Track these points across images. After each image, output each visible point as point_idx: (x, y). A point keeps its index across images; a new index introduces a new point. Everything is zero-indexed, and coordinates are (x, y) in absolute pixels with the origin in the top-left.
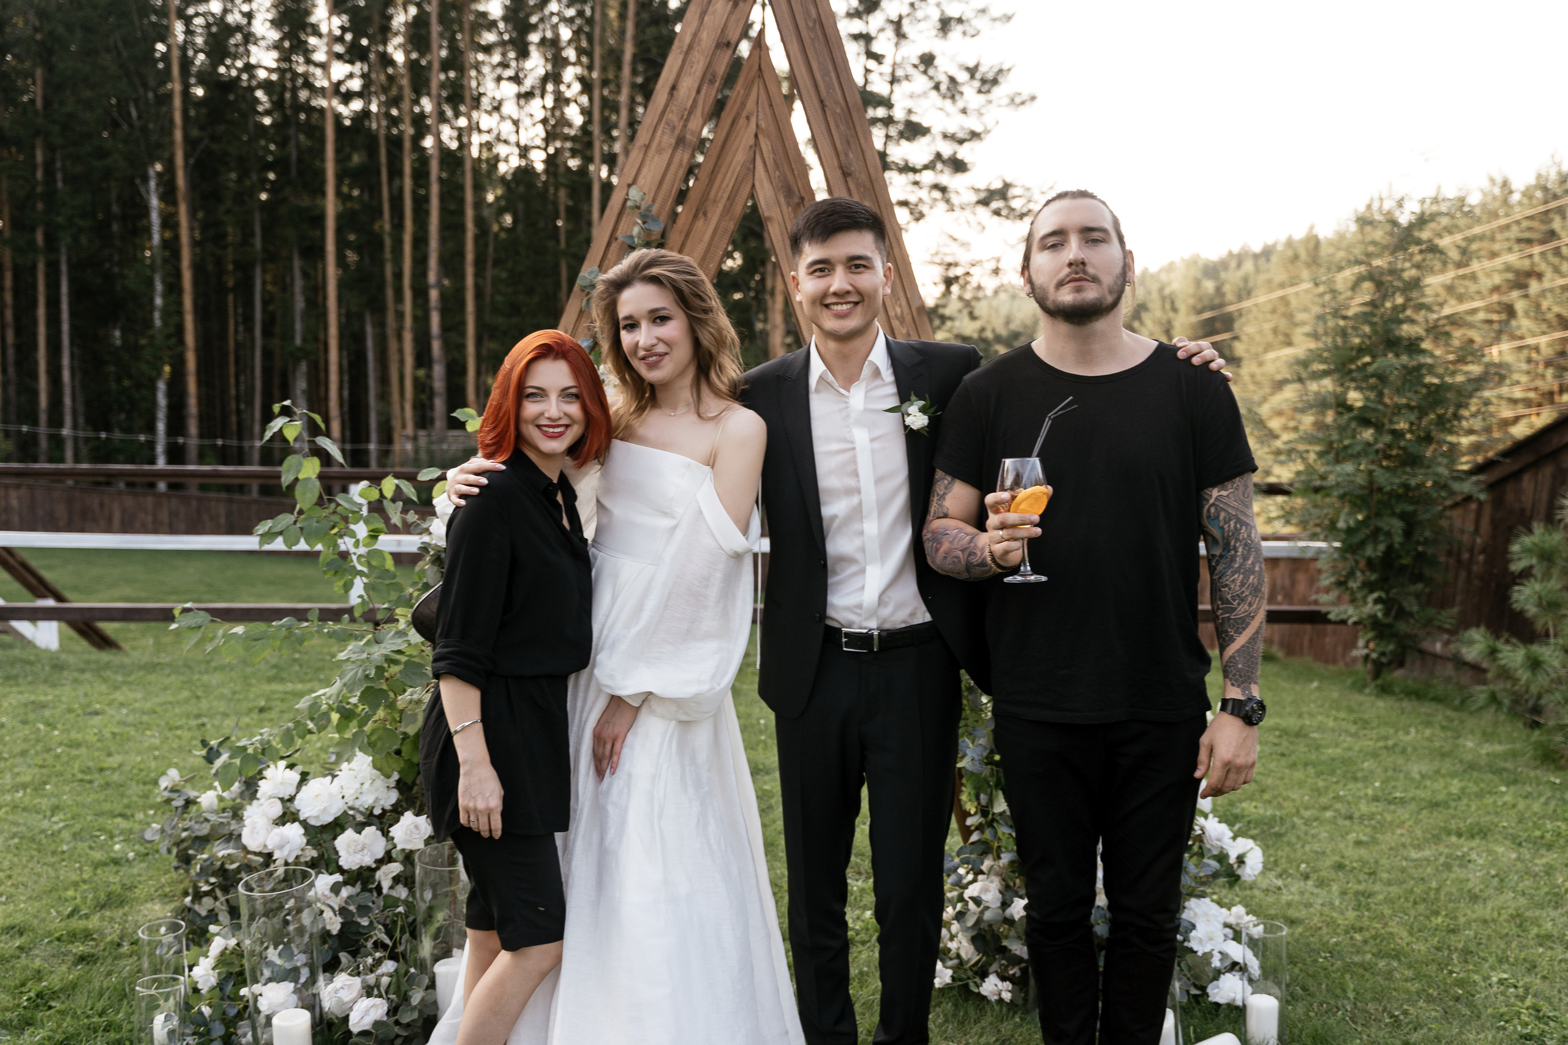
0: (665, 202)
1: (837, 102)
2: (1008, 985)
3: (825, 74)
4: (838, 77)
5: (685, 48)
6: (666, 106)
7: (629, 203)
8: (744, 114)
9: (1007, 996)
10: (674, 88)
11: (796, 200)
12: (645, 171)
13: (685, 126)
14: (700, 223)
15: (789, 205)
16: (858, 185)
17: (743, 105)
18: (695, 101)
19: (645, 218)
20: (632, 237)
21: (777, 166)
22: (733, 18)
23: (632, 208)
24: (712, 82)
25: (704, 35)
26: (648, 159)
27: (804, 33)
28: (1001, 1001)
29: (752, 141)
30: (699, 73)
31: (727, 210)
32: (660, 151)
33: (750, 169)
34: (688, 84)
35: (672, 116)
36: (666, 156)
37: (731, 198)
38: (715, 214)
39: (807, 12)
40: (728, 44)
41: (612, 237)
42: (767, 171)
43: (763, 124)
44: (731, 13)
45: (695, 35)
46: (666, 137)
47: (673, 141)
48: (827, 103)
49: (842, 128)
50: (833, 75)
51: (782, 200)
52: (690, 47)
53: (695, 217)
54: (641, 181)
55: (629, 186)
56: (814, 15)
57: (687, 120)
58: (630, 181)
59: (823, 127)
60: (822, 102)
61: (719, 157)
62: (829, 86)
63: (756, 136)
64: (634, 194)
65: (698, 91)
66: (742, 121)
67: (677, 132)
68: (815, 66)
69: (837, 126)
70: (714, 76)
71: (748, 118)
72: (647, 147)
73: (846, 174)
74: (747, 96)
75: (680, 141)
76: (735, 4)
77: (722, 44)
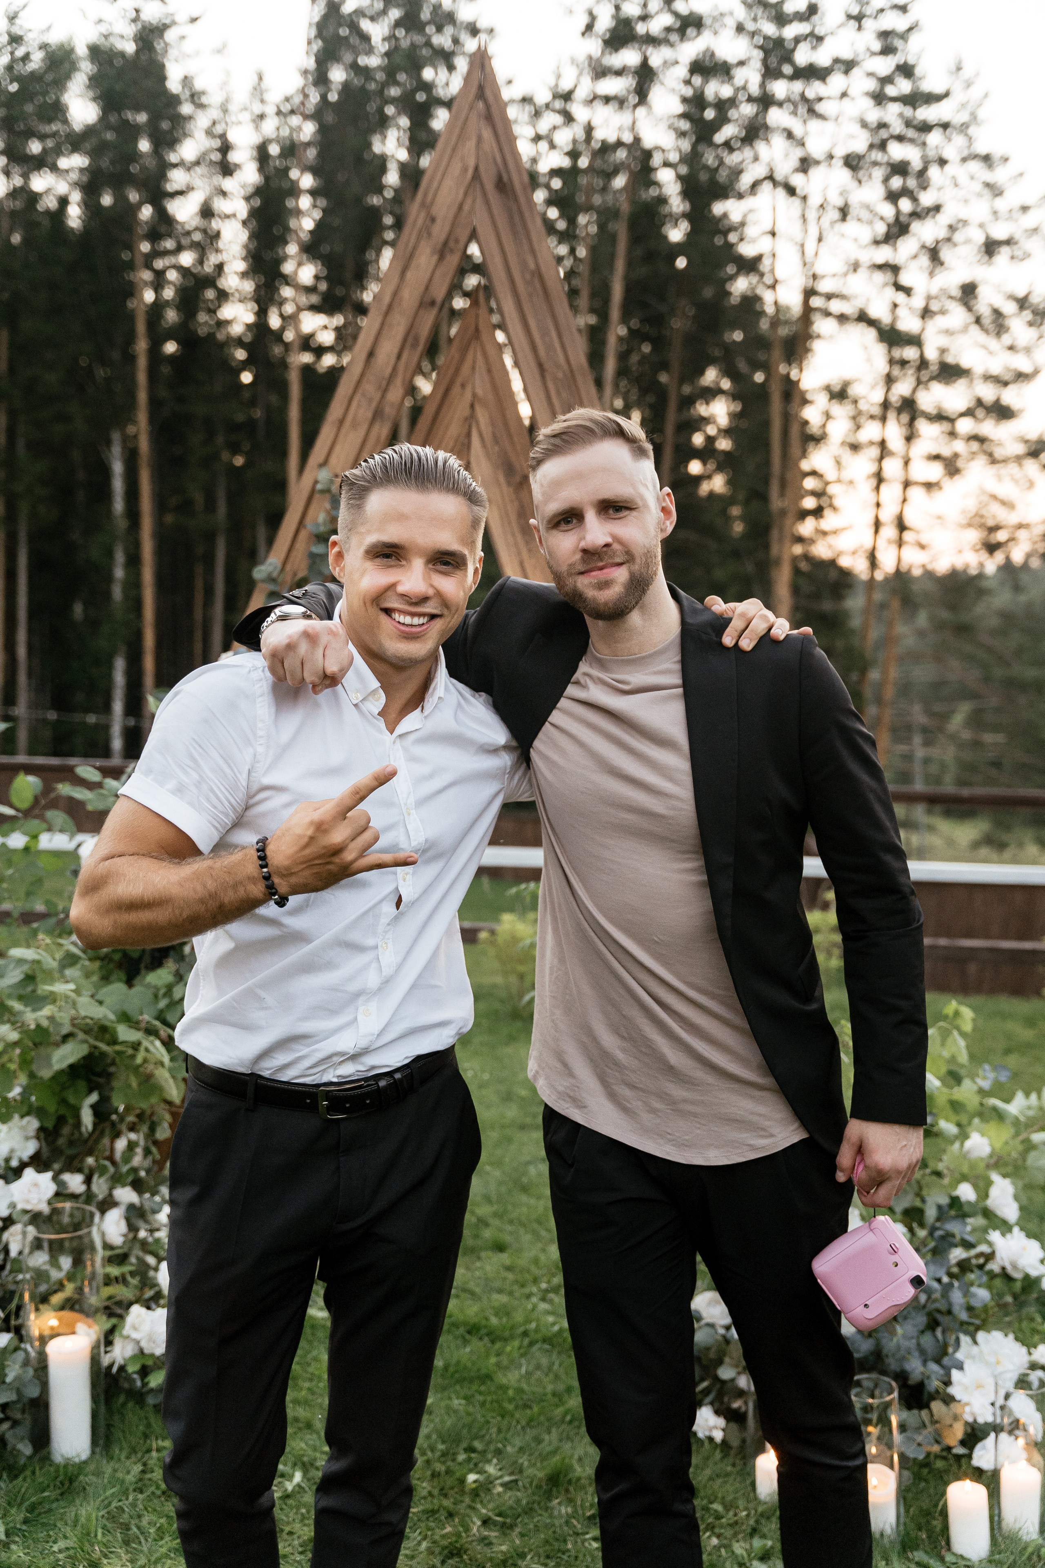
1: (558, 366)
2: (721, 1422)
3: (545, 333)
4: (560, 336)
5: (384, 308)
6: (362, 375)
7: (319, 487)
8: (459, 381)
9: (718, 1436)
10: (371, 354)
11: (518, 479)
12: (338, 448)
13: (383, 396)
15: (509, 484)
17: (457, 370)
18: (395, 369)
20: (318, 525)
21: (496, 440)
22: (438, 273)
23: (323, 492)
24: (414, 346)
25: (406, 293)
26: (341, 436)
27: (520, 287)
28: (711, 1439)
29: (467, 412)
30: (400, 337)
32: (355, 425)
34: (388, 349)
35: (370, 388)
36: (362, 432)
39: (523, 264)
40: (433, 303)
41: (301, 524)
42: (484, 446)
43: (480, 392)
44: (436, 266)
45: (395, 294)
46: (361, 411)
47: (370, 415)
48: (547, 366)
49: (564, 395)
50: (554, 334)
51: (502, 479)
52: (390, 307)
54: (333, 460)
55: (321, 466)
56: (532, 266)
57: (385, 391)
58: (321, 459)
59: (542, 395)
60: (541, 366)
62: (549, 347)
63: (472, 406)
64: (325, 476)
65: (399, 357)
66: (456, 390)
67: (374, 405)
69: (559, 393)
70: (416, 340)
71: (463, 386)
72: (341, 422)
74: (461, 361)
75: (378, 414)
76: (441, 257)
77: (426, 303)
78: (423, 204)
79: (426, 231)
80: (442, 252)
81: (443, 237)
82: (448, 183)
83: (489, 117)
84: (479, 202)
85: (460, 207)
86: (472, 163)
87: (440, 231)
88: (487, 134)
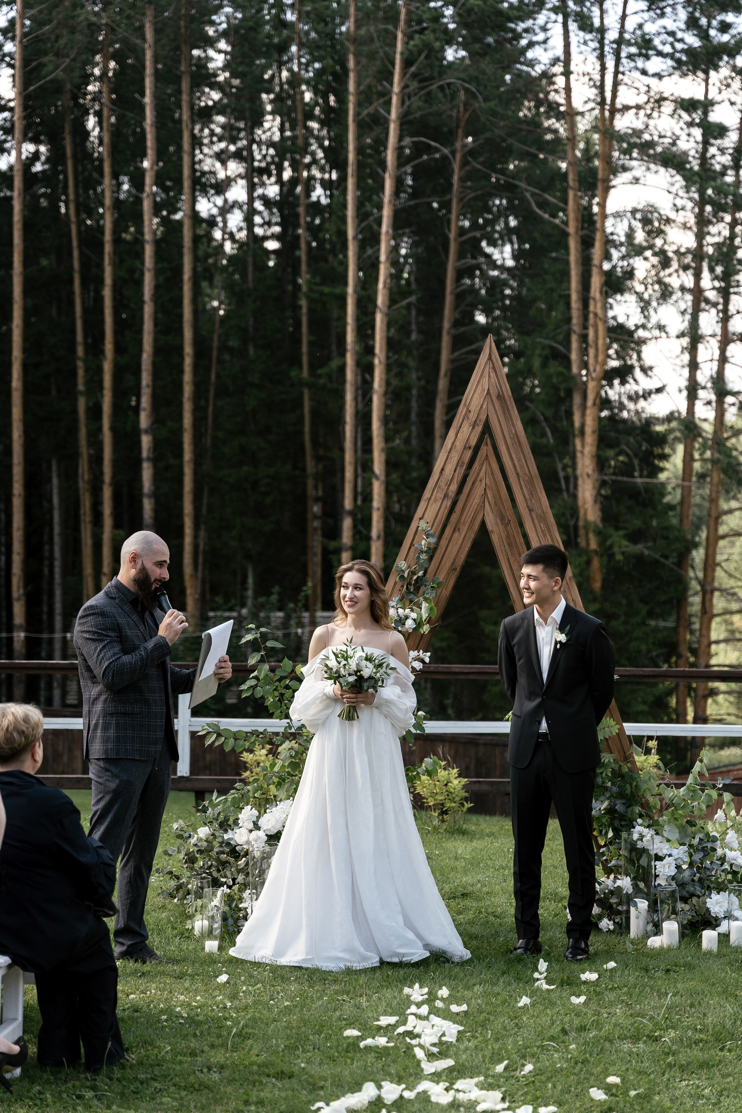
0: (438, 526)
3: (519, 460)
5: (448, 450)
6: (439, 479)
7: (420, 528)
10: (442, 470)
11: (506, 522)
12: (428, 511)
13: (448, 488)
14: (456, 534)
15: (502, 524)
16: (537, 516)
17: (478, 474)
18: (453, 476)
19: (428, 536)
20: (421, 546)
21: (496, 505)
22: (472, 434)
23: (422, 530)
24: (462, 466)
25: (457, 443)
26: (430, 504)
27: (509, 441)
29: (483, 492)
30: (455, 462)
31: (470, 527)
32: (435, 501)
33: (482, 506)
34: (450, 468)
35: (442, 484)
36: (439, 503)
37: (472, 522)
38: (464, 529)
39: (510, 431)
40: (470, 447)
41: (412, 544)
42: (491, 507)
43: (488, 483)
44: (471, 432)
45: (453, 443)
46: (439, 495)
48: (520, 474)
49: (529, 487)
51: (499, 522)
52: (451, 449)
53: (454, 531)
54: (426, 516)
55: (421, 519)
57: (449, 485)
60: (518, 474)
61: (466, 501)
62: (522, 467)
63: (485, 489)
64: (423, 525)
65: (455, 471)
66: (478, 482)
67: (444, 492)
68: (514, 456)
69: (526, 486)
70: (463, 463)
71: (481, 480)
72: (430, 499)
73: (530, 510)
74: (481, 470)
75: (446, 495)
76: (473, 428)
77: (466, 448)
78: (465, 405)
79: (466, 417)
80: (474, 425)
81: (474, 419)
82: (476, 395)
83: (494, 368)
84: (490, 404)
85: (482, 407)
86: (486, 388)
87: (473, 417)
88: (492, 375)
